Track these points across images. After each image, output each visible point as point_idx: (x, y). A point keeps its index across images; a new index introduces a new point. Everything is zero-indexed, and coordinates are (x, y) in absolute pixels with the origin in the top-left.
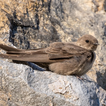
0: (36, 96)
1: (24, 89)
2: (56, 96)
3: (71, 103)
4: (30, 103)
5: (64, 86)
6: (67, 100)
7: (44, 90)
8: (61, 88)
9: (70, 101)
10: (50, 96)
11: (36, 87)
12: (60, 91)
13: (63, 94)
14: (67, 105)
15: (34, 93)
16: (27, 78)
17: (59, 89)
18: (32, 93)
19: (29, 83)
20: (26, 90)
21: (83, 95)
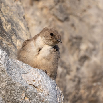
0: (12, 84)
1: (2, 75)
2: (30, 88)
3: (42, 97)
4: (4, 89)
5: (37, 79)
6: (39, 94)
7: (19, 80)
9: (41, 95)
10: (25, 86)
11: (12, 75)
13: (36, 87)
14: (38, 98)
15: (11, 80)
16: (6, 64)
17: (33, 82)
18: (8, 80)
19: (8, 70)
20: (3, 76)
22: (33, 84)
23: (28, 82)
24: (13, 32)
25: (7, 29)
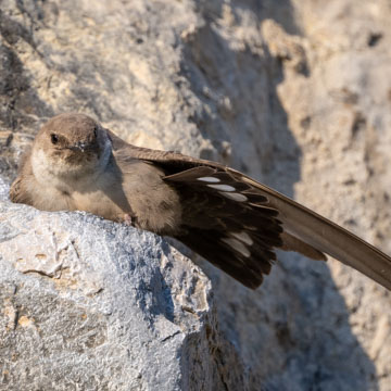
2: (26, 284)
3: (77, 305)
5: (51, 247)
6: (65, 295)
8: (43, 255)
9: (73, 299)
10: (7, 282)
12: (39, 265)
13: (51, 276)
14: (63, 311)
17: (37, 260)
21: (118, 277)
22: (37, 269)
23: (21, 266)
24: (78, 102)
25: (54, 97)
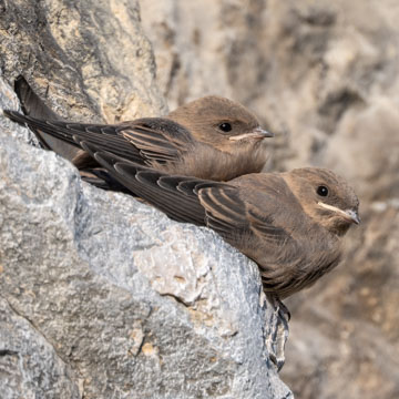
0: (94, 291)
1: (56, 255)
2: (163, 308)
3: (210, 345)
4: (61, 312)
5: (190, 271)
6: (199, 331)
7: (122, 274)
9: (207, 337)
10: (144, 301)
11: (96, 254)
12: (178, 288)
13: (187, 305)
14: (193, 347)
15: (88, 277)
16: (72, 214)
17: (175, 283)
18: (79, 277)
19: (78, 235)
20: (60, 261)
21: (250, 321)
22: (176, 293)
23: (158, 286)
25: (63, 36)
